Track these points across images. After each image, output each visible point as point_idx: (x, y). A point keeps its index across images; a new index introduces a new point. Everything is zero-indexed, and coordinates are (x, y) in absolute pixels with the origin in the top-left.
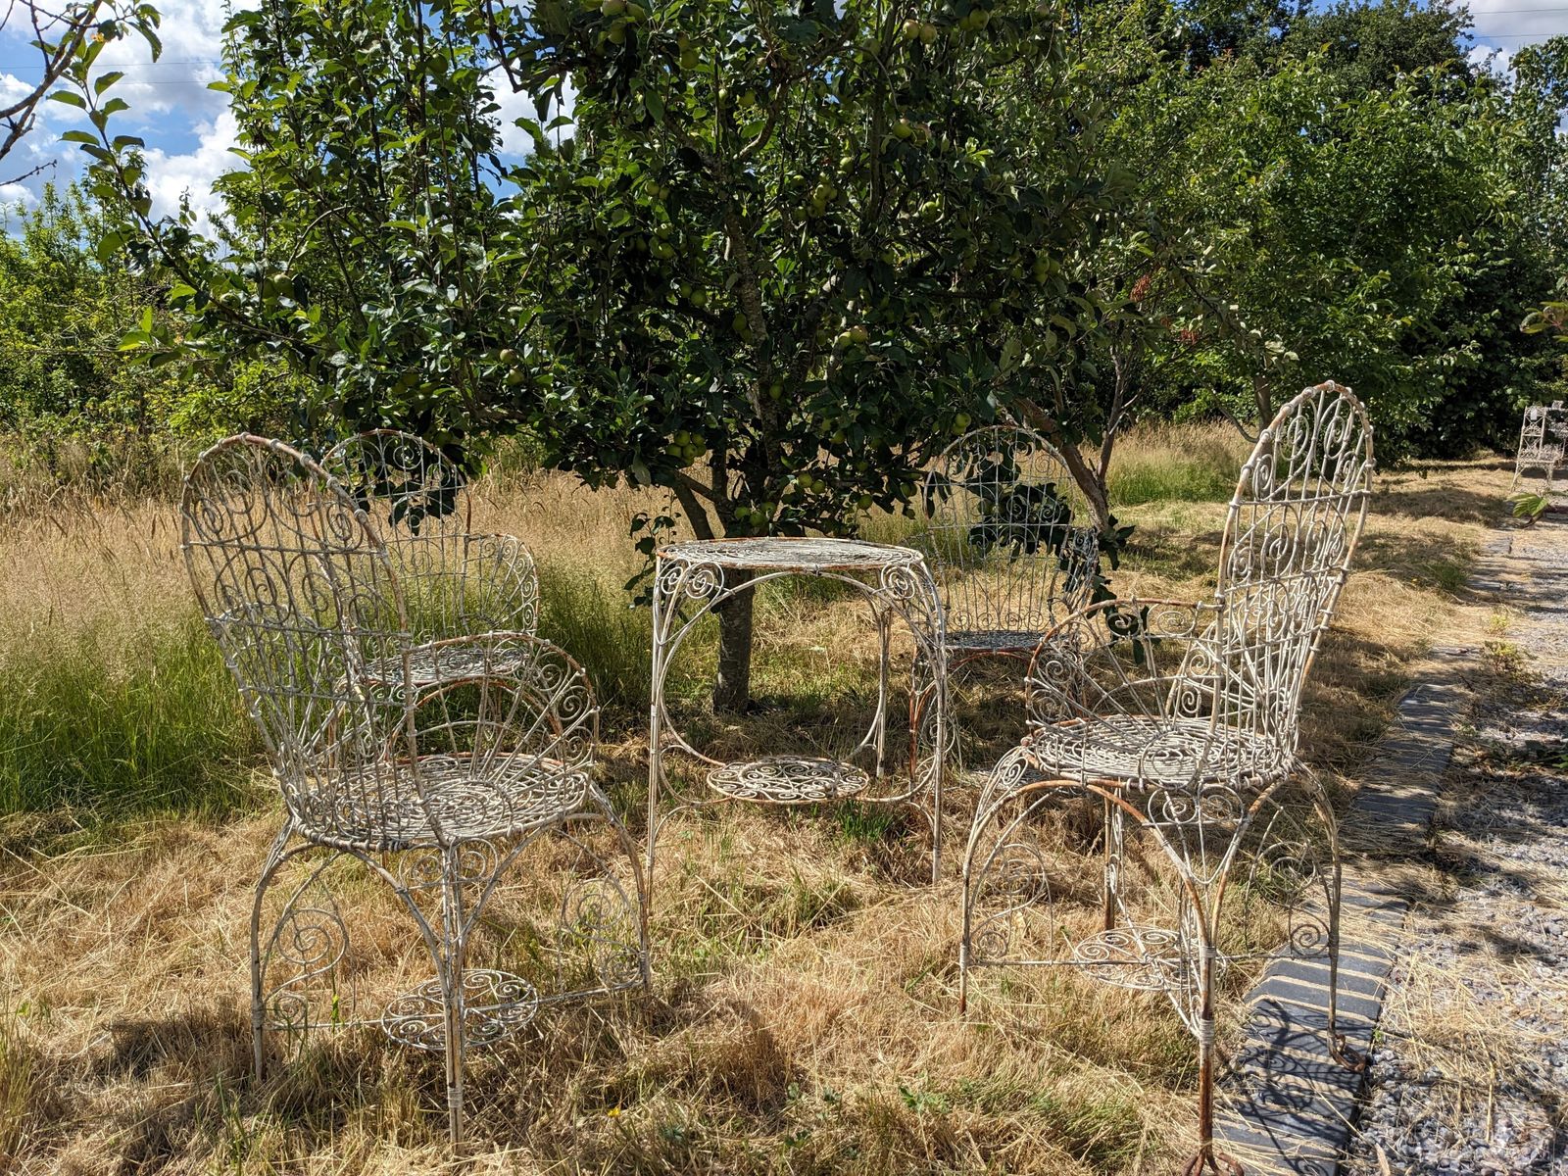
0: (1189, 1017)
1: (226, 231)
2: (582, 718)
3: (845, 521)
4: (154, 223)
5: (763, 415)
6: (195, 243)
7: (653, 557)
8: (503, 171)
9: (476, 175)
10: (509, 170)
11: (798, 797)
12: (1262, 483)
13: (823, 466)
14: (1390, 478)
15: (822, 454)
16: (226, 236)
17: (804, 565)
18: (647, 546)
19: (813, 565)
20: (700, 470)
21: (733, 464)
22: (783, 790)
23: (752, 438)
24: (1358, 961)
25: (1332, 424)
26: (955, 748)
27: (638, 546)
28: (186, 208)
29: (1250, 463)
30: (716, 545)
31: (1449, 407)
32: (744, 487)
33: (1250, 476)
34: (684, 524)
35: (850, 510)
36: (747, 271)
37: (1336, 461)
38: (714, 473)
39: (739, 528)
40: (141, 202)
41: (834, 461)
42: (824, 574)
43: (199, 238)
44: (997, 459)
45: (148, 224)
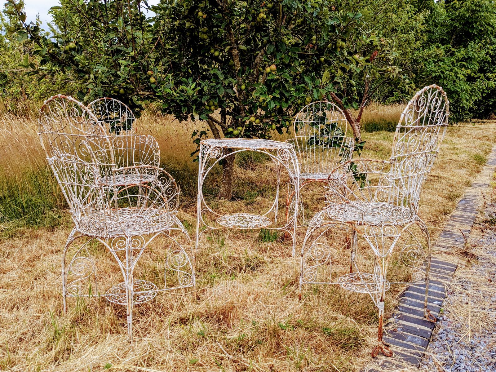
0: (376, 302)
1: (53, 29)
2: (174, 196)
3: (266, 134)
4: (27, 24)
5: (239, 96)
6: (41, 32)
7: (199, 145)
8: (149, 7)
9: (139, 9)
10: (151, 7)
11: (247, 227)
12: (409, 119)
13: (259, 115)
14: (462, 125)
15: (259, 110)
16: (53, 30)
17: (251, 148)
18: (198, 141)
19: (254, 148)
20: (216, 115)
21: (228, 113)
22: (242, 225)
23: (235, 104)
24: (437, 287)
25: (434, 99)
26: (302, 213)
27: (194, 142)
28: (38, 20)
29: (404, 112)
30: (221, 140)
31: (484, 101)
32: (232, 121)
33: (404, 116)
34: (210, 133)
35: (268, 130)
36: (234, 45)
37: (435, 113)
38: (222, 117)
39: (229, 135)
40: (23, 17)
41: (263, 113)
42: (258, 151)
43: (43, 30)
44: (320, 114)
45: (25, 24)
